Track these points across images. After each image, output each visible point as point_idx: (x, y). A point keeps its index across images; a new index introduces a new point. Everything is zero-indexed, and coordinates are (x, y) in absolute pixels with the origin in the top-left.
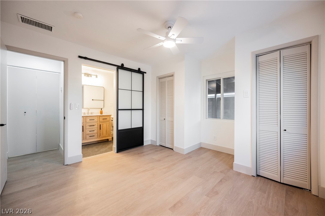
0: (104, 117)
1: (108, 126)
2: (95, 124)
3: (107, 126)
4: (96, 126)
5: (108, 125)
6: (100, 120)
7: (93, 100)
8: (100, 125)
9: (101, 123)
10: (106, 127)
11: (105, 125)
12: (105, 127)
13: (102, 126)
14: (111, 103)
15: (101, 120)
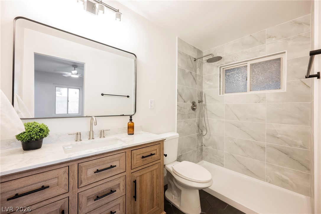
0: (144, 150)
1: (155, 180)
2: (117, 182)
3: (152, 178)
4: (120, 192)
5: (155, 176)
6: (135, 162)
7: (102, 95)
8: (135, 182)
9: (136, 175)
10: (152, 183)
11: (147, 178)
12: (149, 184)
13: (141, 181)
14: (151, 102)
15: (137, 161)
